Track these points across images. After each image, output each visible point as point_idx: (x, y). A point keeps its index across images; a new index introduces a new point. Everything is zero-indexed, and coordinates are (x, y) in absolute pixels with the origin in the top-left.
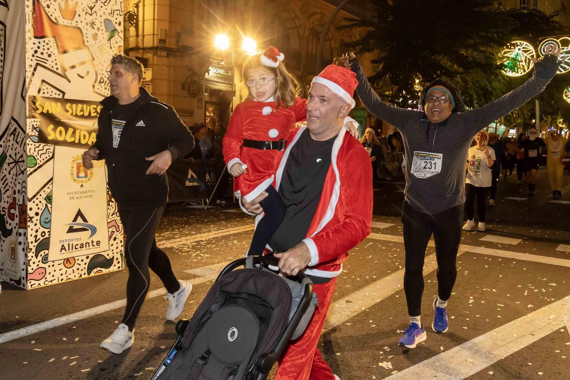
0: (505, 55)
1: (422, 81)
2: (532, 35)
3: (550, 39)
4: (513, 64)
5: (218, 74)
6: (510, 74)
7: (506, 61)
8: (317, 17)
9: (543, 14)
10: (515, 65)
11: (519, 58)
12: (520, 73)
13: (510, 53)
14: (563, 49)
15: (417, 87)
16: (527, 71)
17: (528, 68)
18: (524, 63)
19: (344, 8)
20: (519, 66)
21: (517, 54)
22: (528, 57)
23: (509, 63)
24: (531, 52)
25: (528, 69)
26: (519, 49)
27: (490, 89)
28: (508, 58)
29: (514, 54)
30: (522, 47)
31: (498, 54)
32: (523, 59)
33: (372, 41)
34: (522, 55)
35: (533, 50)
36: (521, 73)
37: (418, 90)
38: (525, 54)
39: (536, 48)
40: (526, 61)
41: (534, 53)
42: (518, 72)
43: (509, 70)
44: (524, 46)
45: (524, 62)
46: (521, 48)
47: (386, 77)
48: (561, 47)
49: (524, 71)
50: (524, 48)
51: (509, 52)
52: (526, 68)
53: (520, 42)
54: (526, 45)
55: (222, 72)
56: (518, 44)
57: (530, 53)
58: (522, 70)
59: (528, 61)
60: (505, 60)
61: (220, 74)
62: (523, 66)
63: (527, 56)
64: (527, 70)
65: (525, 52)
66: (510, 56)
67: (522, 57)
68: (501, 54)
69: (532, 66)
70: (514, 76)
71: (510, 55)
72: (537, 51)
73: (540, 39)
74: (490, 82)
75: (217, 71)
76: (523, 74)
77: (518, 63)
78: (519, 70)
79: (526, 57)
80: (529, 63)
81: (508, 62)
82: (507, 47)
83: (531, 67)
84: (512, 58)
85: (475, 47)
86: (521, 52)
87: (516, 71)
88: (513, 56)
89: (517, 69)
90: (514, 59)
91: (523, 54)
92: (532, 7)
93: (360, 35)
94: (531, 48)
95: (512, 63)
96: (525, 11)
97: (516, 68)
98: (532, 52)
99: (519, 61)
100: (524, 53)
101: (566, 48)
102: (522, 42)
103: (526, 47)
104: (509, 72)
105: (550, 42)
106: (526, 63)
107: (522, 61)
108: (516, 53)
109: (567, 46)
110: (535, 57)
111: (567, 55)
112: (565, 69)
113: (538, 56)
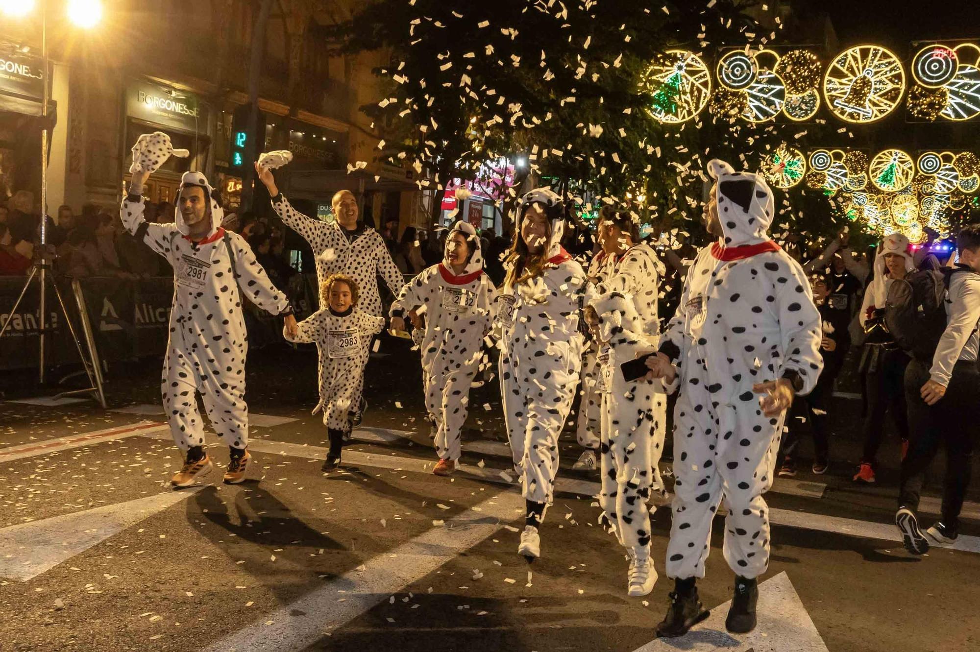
0: (654, 78)
1: (483, 121)
3: (739, 51)
4: (668, 98)
5: (13, 74)
6: (663, 118)
7: (654, 91)
10: (672, 100)
11: (679, 86)
12: (680, 117)
13: (663, 75)
14: (762, 74)
16: (695, 114)
17: (697, 108)
18: (688, 97)
20: (679, 103)
21: (676, 77)
22: (697, 84)
23: (659, 95)
24: (702, 74)
25: (696, 111)
26: (680, 68)
28: (658, 84)
29: (670, 76)
30: (685, 63)
31: (639, 74)
32: (688, 90)
34: (684, 81)
35: (707, 72)
36: (684, 117)
37: (475, 139)
38: (691, 79)
39: (712, 66)
40: (692, 92)
41: (708, 78)
42: (677, 117)
43: (659, 108)
44: (689, 61)
45: (688, 95)
46: (683, 64)
48: (758, 70)
49: (690, 113)
50: (688, 65)
51: (661, 71)
52: (693, 109)
53: (682, 52)
54: (693, 59)
55: (23, 70)
56: (679, 56)
57: (701, 77)
58: (685, 112)
59: (696, 93)
60: (651, 87)
61: (17, 75)
62: (687, 102)
63: (695, 82)
64: (694, 112)
65: (692, 73)
66: (662, 80)
67: (686, 83)
68: (644, 74)
69: (704, 104)
70: (669, 122)
71: (662, 77)
72: (713, 75)
75: (10, 67)
76: (687, 118)
77: (677, 97)
78: (679, 110)
79: (693, 85)
80: (699, 99)
81: (658, 91)
82: (657, 61)
83: (702, 106)
84: (667, 85)
86: (682, 72)
87: (674, 112)
88: (667, 80)
89: (676, 109)
90: (671, 89)
91: (686, 78)
94: (703, 66)
95: (666, 95)
97: (673, 106)
98: (705, 75)
99: (679, 92)
100: (689, 77)
101: (767, 71)
102: (686, 53)
103: (693, 63)
104: (660, 113)
105: (738, 57)
106: (692, 96)
107: (685, 93)
108: (674, 74)
109: (771, 68)
110: (710, 85)
111: (772, 86)
112: (766, 114)
113: (716, 85)
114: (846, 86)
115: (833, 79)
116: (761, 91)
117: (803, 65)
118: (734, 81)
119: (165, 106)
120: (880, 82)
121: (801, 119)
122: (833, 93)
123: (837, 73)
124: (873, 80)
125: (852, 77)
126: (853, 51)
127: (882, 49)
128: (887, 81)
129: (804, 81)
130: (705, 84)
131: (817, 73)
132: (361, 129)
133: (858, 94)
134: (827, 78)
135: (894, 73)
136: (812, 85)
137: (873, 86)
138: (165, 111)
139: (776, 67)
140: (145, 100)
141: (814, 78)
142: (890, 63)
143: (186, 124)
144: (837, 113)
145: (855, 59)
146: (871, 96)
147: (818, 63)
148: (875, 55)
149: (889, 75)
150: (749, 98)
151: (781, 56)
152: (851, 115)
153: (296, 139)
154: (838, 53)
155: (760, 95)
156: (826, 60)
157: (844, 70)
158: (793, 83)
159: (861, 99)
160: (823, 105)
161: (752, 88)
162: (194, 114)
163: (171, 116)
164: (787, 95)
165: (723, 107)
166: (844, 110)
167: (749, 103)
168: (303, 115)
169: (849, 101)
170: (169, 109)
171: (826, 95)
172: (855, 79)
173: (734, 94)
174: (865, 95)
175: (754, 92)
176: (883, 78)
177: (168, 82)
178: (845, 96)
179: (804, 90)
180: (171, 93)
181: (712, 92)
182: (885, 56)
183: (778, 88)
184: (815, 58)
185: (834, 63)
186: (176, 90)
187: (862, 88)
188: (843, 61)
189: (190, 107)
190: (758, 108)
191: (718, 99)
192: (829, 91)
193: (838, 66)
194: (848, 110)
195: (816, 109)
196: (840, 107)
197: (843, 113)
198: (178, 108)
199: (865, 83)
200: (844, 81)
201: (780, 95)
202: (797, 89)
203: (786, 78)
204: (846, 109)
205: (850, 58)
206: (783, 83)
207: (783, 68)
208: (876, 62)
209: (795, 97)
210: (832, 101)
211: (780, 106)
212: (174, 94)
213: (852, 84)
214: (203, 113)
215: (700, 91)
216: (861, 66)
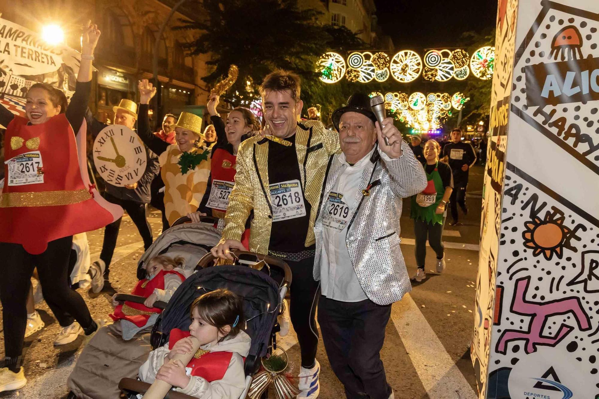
0: (322, 64)
1: (254, 83)
2: (343, 48)
3: (356, 53)
6: (326, 81)
7: (322, 70)
8: (152, 15)
9: (350, 31)
10: (330, 73)
11: (332, 68)
13: (326, 63)
14: (366, 62)
15: (249, 89)
16: (339, 79)
17: (340, 76)
18: (336, 72)
19: (179, 10)
20: (333, 75)
21: (331, 64)
22: (340, 66)
23: (325, 71)
27: (310, 93)
28: (324, 67)
31: (316, 62)
32: (336, 69)
33: (206, 43)
35: (343, 61)
36: (335, 81)
37: (250, 91)
38: (338, 64)
39: (346, 60)
40: (338, 70)
41: (344, 64)
42: (332, 79)
43: (325, 77)
44: (336, 57)
45: (336, 71)
46: (334, 59)
47: (220, 78)
48: (364, 61)
49: (337, 79)
50: (336, 59)
51: (325, 61)
52: (338, 76)
53: (333, 53)
54: (338, 56)
56: (332, 55)
57: (341, 64)
58: (335, 78)
59: (339, 70)
60: (321, 68)
62: (336, 74)
65: (338, 62)
66: (325, 65)
67: (335, 66)
68: (318, 63)
70: (329, 82)
72: (346, 62)
73: (349, 52)
74: (310, 87)
76: (337, 81)
77: (332, 72)
78: (333, 78)
79: (338, 67)
80: (341, 73)
81: (324, 70)
82: (323, 57)
83: (342, 75)
84: (327, 67)
85: (297, 55)
86: (334, 62)
87: (331, 78)
88: (328, 65)
89: (332, 77)
90: (329, 68)
92: (341, 24)
93: (194, 37)
94: (341, 59)
95: (327, 71)
96: (336, 27)
97: (330, 76)
98: (343, 63)
99: (333, 70)
100: (336, 64)
101: (368, 61)
102: (335, 54)
103: (338, 58)
104: (325, 79)
105: (356, 55)
106: (338, 72)
107: (335, 70)
108: (330, 63)
109: (369, 60)
110: (345, 67)
111: (370, 67)
112: (368, 79)
113: (347, 67)
114: (400, 67)
115: (394, 64)
116: (366, 69)
117: (382, 59)
118: (355, 65)
119: (114, 79)
120: (413, 65)
121: (382, 81)
122: (394, 70)
123: (395, 62)
124: (409, 64)
125: (401, 63)
126: (402, 53)
127: (413, 52)
128: (415, 65)
129: (383, 65)
130: (343, 67)
131: (388, 62)
132: (200, 88)
133: (404, 70)
134: (392, 63)
135: (418, 62)
136: (386, 67)
137: (410, 68)
138: (114, 81)
139: (371, 59)
140: (105, 76)
141: (386, 63)
142: (416, 58)
143: (125, 87)
144: (396, 78)
145: (402, 56)
146: (408, 71)
147: (388, 58)
148: (410, 55)
149: (416, 62)
150: (361, 72)
151: (373, 55)
152: (401, 79)
153: (172, 92)
154: (395, 53)
155: (365, 71)
156: (391, 56)
157: (398, 61)
158: (379, 66)
159: (405, 72)
160: (390, 75)
161: (362, 68)
162: (127, 82)
163: (117, 83)
164: (376, 71)
165: (351, 76)
166: (398, 77)
167: (361, 75)
168: (175, 82)
169: (400, 74)
170: (116, 80)
171: (392, 71)
172: (402, 64)
173: (355, 71)
174: (406, 71)
175: (363, 70)
176: (414, 64)
177: (115, 69)
178: (399, 72)
179: (382, 69)
180: (116, 73)
181: (346, 69)
182: (414, 55)
183: (372, 68)
184: (386, 55)
185: (394, 58)
186: (119, 72)
187: (405, 68)
188: (398, 56)
189: (126, 79)
190: (365, 76)
191: (348, 72)
192: (392, 69)
193: (396, 59)
194: (400, 77)
195: (388, 77)
196: (397, 76)
197: (398, 78)
198: (121, 80)
199: (407, 66)
200: (398, 65)
201: (373, 71)
202: (380, 68)
203: (375, 64)
204: (399, 77)
205: (400, 56)
206: (374, 65)
207: (374, 60)
208: (411, 57)
209: (380, 72)
210: (394, 73)
211: (374, 76)
212: (118, 74)
213: (402, 66)
214: (131, 82)
215: (341, 69)
216: (405, 59)
